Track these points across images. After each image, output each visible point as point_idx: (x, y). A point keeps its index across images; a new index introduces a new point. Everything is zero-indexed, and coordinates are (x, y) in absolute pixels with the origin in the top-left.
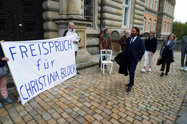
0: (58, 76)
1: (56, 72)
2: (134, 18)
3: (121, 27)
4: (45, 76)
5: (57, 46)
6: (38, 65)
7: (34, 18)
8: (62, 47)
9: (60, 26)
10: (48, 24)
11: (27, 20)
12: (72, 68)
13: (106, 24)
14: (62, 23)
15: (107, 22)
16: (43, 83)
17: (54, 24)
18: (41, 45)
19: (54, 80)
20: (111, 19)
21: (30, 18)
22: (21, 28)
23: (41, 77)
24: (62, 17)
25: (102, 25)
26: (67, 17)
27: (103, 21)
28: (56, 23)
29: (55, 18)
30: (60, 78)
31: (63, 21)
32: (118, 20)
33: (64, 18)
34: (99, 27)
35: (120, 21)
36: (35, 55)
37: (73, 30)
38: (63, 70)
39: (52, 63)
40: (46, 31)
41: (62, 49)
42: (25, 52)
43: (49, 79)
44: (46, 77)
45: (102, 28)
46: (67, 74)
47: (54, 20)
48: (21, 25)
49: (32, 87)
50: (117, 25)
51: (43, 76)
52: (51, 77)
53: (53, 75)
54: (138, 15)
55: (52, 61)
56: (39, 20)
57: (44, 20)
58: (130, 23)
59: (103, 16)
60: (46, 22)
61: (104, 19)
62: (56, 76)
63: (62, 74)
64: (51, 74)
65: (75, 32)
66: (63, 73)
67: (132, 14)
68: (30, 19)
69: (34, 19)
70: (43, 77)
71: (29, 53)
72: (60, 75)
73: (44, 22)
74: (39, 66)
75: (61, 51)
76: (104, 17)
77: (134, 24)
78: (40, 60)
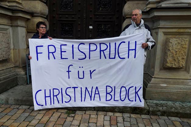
0: (99, 94)
1: (97, 88)
4: (77, 87)
5: (103, 51)
6: (69, 71)
16: (72, 95)
19: (91, 97)
22: (91, 31)
23: (70, 88)
30: (103, 99)
38: (109, 89)
39: (91, 74)
42: (52, 53)
43: (83, 93)
48: (91, 27)
49: (54, 96)
51: (74, 88)
52: (87, 92)
53: (90, 90)
62: (95, 94)
63: (107, 93)
64: (86, 88)
66: (109, 93)
69: (110, 18)
72: (103, 94)
78: (72, 65)
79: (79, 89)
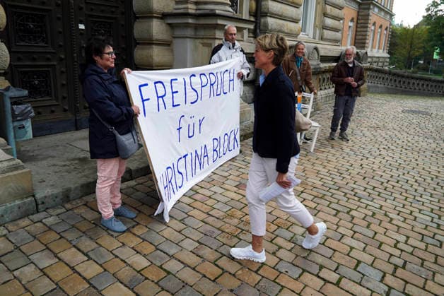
0: (207, 155)
1: (205, 146)
2: (325, 15)
3: (298, 35)
5: (212, 85)
6: (179, 129)
7: (113, 9)
8: (219, 86)
9: (178, 32)
10: (150, 27)
11: (95, 14)
12: (232, 137)
13: (270, 28)
14: (187, 25)
15: (271, 21)
16: (182, 170)
17: (164, 25)
18: (188, 80)
19: (200, 164)
20: (278, 15)
21: (102, 8)
22: (81, 34)
23: (181, 158)
24: (187, 8)
25: (260, 30)
26: (196, 10)
27: (262, 20)
28: (169, 24)
29: (167, 10)
30: (211, 162)
31: (190, 21)
32: (292, 18)
33: (190, 11)
34: (251, 35)
35: (296, 21)
36: (177, 105)
37: (234, 45)
38: (216, 143)
39: (200, 125)
40: (139, 44)
42: (162, 97)
43: (194, 161)
44: (188, 158)
46: (222, 154)
47: (164, 16)
48: (82, 27)
49: (169, 182)
50: (291, 30)
51: (185, 156)
52: (197, 157)
53: (199, 153)
54: (332, 8)
55: (200, 120)
56: (123, 13)
57: (134, 14)
58: (315, 26)
59: (263, 7)
60: (140, 20)
61: (265, 15)
62: (204, 156)
64: (196, 152)
65: (238, 50)
66: (215, 150)
67: (319, 3)
68: (102, 11)
69: (113, 12)
72: (210, 153)
73: (135, 21)
74: (181, 130)
75: (217, 95)
76: (264, 9)
77: (323, 28)
78: (183, 116)
79: (189, 155)
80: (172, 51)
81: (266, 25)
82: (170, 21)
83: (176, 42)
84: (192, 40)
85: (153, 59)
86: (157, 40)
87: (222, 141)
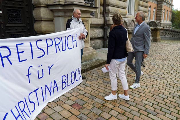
0: (57, 86)
1: (55, 81)
2: (139, 5)
3: (126, 15)
4: (38, 89)
5: (58, 45)
6: (28, 75)
7: (20, 3)
8: (64, 45)
9: (56, 14)
10: (40, 12)
11: (9, 5)
12: (77, 73)
13: (110, 12)
14: (59, 10)
15: (111, 8)
16: (35, 100)
17: (48, 11)
18: (34, 44)
19: (50, 93)
20: (115, 5)
21: (13, 2)
23: (32, 92)
24: (59, 2)
25: (106, 13)
26: (65, 2)
27: (107, 8)
28: (51, 10)
29: (49, 3)
30: (60, 89)
31: (60, 8)
32: (122, 7)
33: (61, 3)
34: (102, 15)
35: (125, 8)
36: (24, 60)
37: (78, 20)
38: (64, 78)
39: (49, 69)
40: (37, 21)
41: (64, 49)
42: (7, 57)
43: (44, 92)
44: (39, 92)
45: (106, 17)
46: (70, 83)
47: (48, 6)
48: (1, 12)
49: (22, 112)
50: (122, 12)
51: (36, 91)
52: (47, 89)
53: (49, 86)
54: (143, 2)
55: (49, 67)
56: (27, 5)
57: (33, 6)
58: (135, 11)
60: (36, 9)
61: (108, 5)
62: (54, 87)
63: (63, 83)
64: (46, 86)
65: (81, 23)
66: (64, 82)
68: (13, 4)
69: (20, 5)
70: (34, 91)
71: (14, 57)
72: (60, 85)
73: (34, 9)
74: (30, 75)
75: (63, 50)
76: (107, 3)
78: (32, 66)
79: (40, 90)
80: (54, 24)
81: (109, 10)
82: (51, 9)
83: (55, 19)
84: (63, 18)
85: (42, 28)
86: (44, 18)
87: (70, 76)
